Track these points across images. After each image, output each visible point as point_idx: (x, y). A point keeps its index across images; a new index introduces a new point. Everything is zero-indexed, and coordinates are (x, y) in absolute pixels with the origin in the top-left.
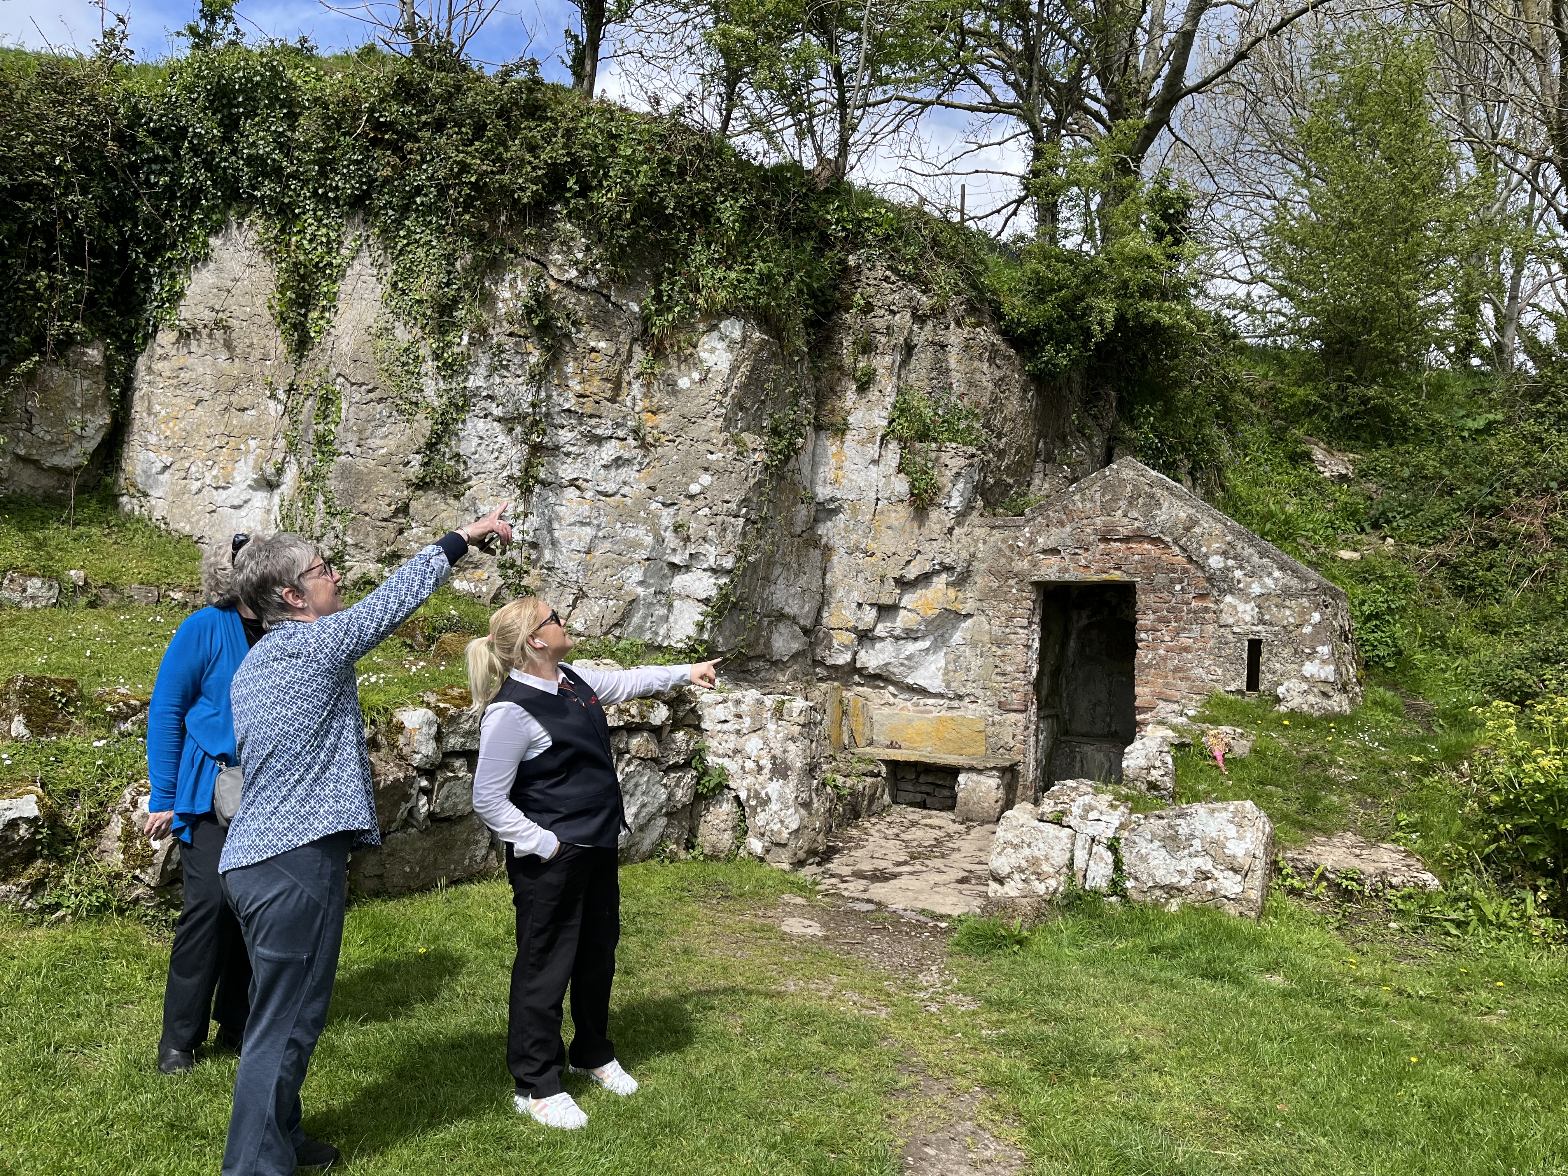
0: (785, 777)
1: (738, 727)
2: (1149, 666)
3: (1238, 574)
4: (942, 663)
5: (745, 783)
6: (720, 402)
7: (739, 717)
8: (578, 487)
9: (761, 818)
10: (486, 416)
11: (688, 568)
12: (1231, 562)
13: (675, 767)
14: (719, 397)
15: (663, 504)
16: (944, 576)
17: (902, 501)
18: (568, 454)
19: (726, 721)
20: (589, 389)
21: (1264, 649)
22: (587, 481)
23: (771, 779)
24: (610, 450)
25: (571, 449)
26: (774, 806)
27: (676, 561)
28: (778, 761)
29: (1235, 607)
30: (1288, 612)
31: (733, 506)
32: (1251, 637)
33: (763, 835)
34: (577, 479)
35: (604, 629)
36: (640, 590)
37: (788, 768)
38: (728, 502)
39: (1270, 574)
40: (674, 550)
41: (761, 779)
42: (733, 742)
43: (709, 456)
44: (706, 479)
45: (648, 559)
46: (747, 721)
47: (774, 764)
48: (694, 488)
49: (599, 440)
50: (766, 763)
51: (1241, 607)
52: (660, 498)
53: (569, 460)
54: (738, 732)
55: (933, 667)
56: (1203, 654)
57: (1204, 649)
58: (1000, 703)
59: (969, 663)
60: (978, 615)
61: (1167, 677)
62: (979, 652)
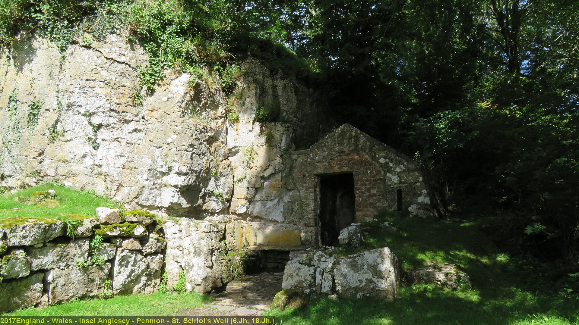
0: (199, 255)
1: (180, 235)
2: (360, 204)
3: (391, 165)
4: (282, 210)
5: (184, 260)
6: (180, 106)
7: (180, 231)
8: (119, 142)
9: (191, 274)
10: (79, 114)
11: (168, 174)
12: (387, 160)
13: (150, 254)
14: (179, 104)
15: (156, 147)
16: (280, 173)
17: (262, 146)
18: (113, 128)
19: (175, 233)
20: (122, 101)
21: (403, 193)
22: (122, 138)
23: (194, 257)
24: (132, 126)
25: (115, 126)
26: (195, 268)
27: (163, 171)
28: (197, 249)
29: (391, 178)
30: (410, 178)
31: (186, 147)
32: (397, 189)
33: (191, 281)
34: (118, 138)
35: (130, 200)
36: (146, 183)
37: (200, 251)
38: (184, 145)
39: (403, 164)
40: (162, 166)
41: (190, 257)
42: (179, 242)
43: (176, 127)
44: (174, 136)
45: (149, 170)
46: (184, 232)
47: (195, 250)
48: (169, 140)
49: (127, 122)
50: (192, 250)
51: (393, 177)
52: (155, 145)
53: (114, 130)
54: (180, 238)
55: (279, 211)
56: (380, 197)
57: (380, 195)
58: (305, 224)
59: (293, 209)
60: (295, 189)
61: (367, 208)
62: (296, 204)
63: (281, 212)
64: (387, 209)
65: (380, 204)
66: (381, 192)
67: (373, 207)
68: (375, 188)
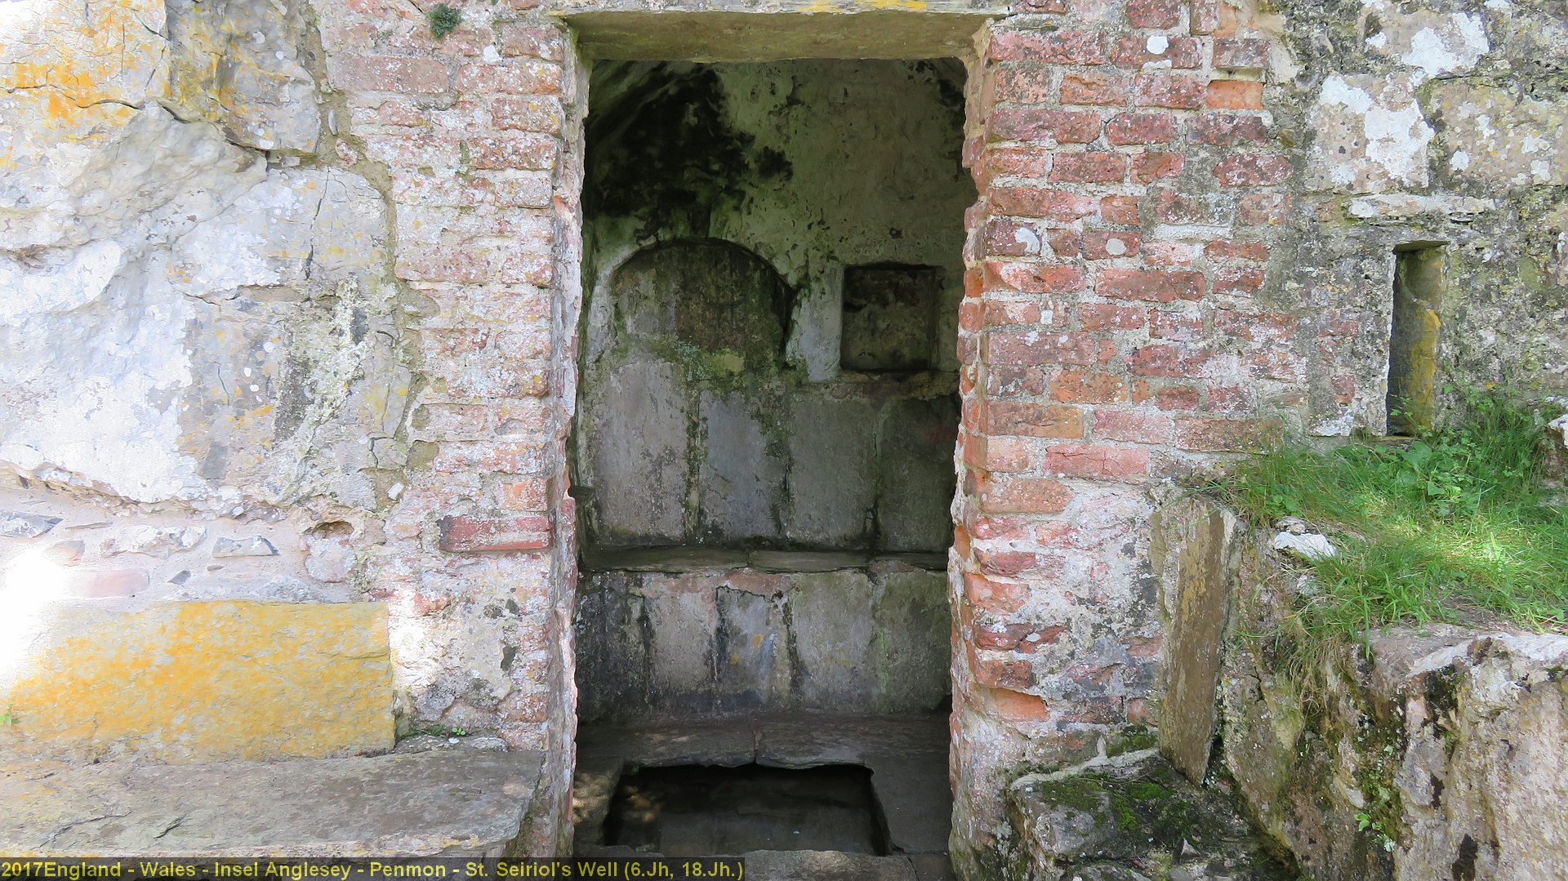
4: (178, 370)
21: (1447, 281)
29: (1356, 125)
30: (1530, 146)
32: (1403, 236)
51: (1377, 124)
55: (135, 386)
56: (1244, 302)
57: (1248, 284)
58: (446, 524)
59: (302, 367)
60: (334, 160)
61: (1108, 395)
62: (344, 319)
63: (160, 400)
64: (1296, 417)
65: (1230, 370)
66: (1261, 252)
67: (1167, 398)
68: (1200, 213)
